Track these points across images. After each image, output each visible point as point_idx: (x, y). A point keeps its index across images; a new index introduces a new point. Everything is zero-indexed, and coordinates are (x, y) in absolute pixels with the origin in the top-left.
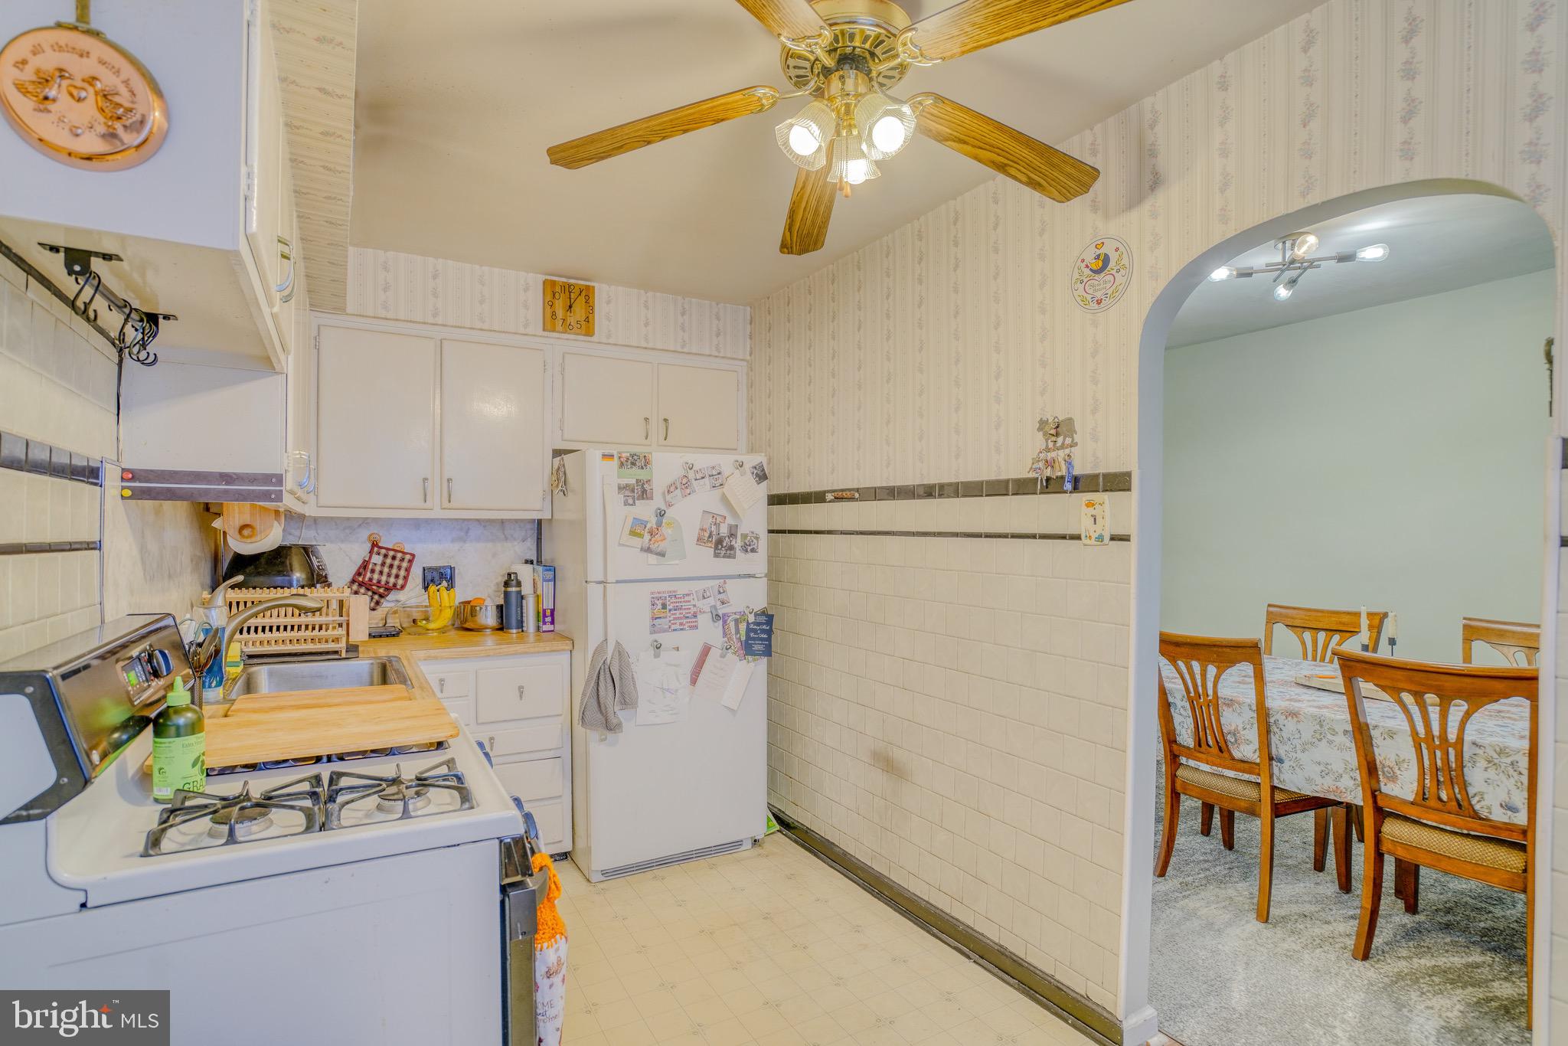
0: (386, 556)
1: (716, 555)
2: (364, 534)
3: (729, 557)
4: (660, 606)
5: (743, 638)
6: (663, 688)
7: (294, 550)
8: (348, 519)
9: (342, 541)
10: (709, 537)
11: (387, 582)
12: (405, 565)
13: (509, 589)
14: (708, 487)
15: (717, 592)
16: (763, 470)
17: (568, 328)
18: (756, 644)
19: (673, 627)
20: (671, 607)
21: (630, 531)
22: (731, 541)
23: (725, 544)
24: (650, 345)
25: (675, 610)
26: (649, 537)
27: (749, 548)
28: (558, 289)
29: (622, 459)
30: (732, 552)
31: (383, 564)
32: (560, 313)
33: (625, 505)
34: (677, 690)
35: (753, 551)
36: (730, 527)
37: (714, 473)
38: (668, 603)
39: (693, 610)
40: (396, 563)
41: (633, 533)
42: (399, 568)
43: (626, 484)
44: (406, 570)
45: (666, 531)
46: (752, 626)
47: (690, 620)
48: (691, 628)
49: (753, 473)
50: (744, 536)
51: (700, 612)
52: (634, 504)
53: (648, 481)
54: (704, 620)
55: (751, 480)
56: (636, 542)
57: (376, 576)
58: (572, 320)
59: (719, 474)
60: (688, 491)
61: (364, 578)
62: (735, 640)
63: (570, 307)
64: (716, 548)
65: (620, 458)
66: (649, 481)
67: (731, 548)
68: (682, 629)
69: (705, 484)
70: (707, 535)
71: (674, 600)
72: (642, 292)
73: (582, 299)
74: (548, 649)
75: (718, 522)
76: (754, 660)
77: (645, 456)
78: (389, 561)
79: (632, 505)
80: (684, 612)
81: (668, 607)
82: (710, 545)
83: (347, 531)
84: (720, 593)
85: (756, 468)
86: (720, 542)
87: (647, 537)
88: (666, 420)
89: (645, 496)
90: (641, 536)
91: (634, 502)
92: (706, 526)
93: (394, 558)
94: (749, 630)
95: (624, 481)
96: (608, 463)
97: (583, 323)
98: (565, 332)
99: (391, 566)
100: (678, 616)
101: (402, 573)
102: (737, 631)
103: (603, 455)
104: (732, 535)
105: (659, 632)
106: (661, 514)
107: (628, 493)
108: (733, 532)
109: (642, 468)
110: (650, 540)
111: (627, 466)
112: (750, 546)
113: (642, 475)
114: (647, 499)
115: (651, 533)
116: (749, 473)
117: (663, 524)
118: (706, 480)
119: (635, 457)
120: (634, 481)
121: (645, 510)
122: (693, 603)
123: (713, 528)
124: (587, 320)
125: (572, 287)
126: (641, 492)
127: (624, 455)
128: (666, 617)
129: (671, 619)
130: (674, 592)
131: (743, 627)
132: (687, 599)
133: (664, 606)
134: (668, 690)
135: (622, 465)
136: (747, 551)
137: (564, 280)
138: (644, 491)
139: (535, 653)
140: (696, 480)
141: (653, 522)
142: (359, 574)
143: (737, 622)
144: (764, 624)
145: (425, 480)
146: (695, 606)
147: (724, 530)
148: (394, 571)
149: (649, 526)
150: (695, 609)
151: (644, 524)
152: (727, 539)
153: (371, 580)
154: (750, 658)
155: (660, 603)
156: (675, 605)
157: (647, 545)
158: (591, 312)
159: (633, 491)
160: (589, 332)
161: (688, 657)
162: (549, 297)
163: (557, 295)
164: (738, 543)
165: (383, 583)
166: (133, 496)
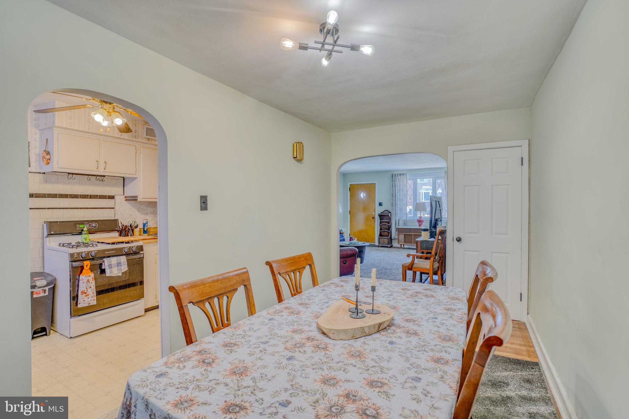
166: (126, 200)
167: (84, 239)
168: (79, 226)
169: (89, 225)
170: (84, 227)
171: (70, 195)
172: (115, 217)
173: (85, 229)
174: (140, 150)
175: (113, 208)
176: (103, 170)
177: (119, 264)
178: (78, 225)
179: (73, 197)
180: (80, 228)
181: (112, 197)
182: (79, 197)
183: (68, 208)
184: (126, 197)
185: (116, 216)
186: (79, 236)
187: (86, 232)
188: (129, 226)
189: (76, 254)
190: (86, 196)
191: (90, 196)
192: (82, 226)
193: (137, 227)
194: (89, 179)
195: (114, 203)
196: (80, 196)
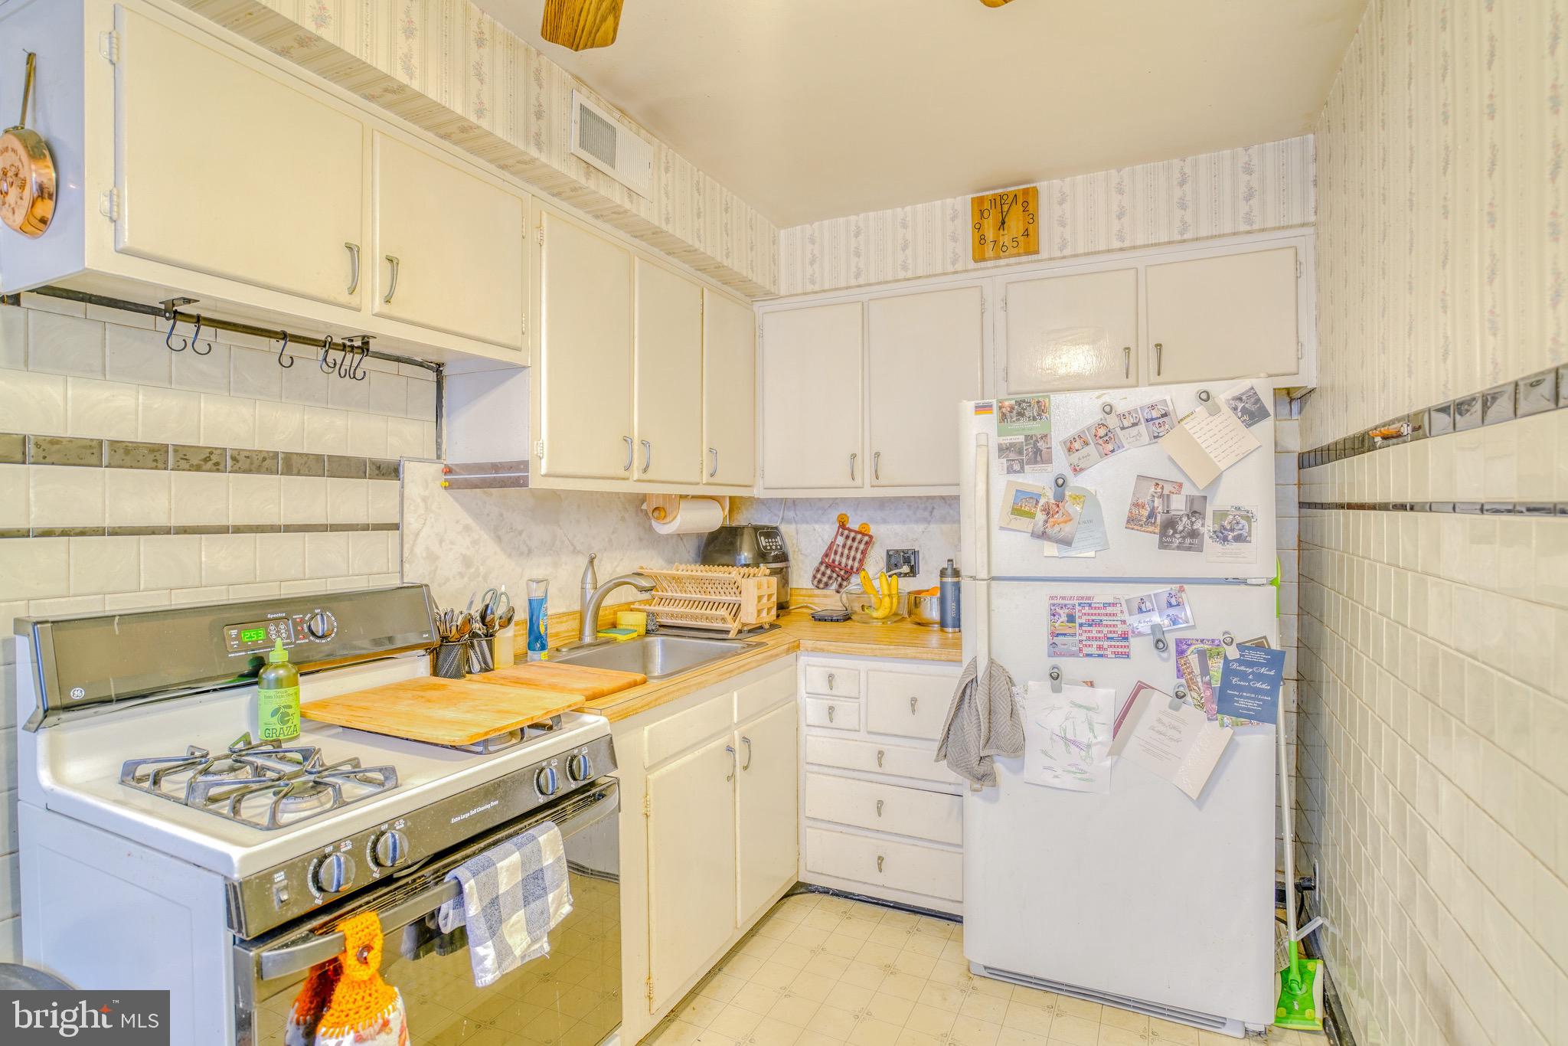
0: (847, 537)
1: (1163, 545)
2: (834, 515)
3: (1189, 549)
4: (1064, 618)
5: (1216, 683)
6: (1065, 739)
7: (746, 531)
8: (820, 499)
9: (816, 522)
10: (1150, 516)
11: (846, 565)
12: (862, 547)
13: (945, 580)
14: (1146, 438)
15: (1165, 605)
16: (1258, 400)
17: (1001, 251)
18: (1241, 697)
19: (1086, 651)
20: (1083, 621)
21: (1013, 509)
22: (1192, 523)
23: (1180, 528)
24: (1127, 244)
25: (1090, 625)
26: (1044, 517)
27: (1231, 536)
28: (987, 205)
29: (1004, 410)
30: (1196, 541)
31: (844, 546)
32: (990, 235)
33: (1009, 472)
34: (1089, 746)
35: (1239, 539)
36: (1191, 500)
37: (1155, 414)
38: (1078, 614)
39: (1120, 628)
40: (855, 544)
41: (1017, 511)
42: (857, 549)
43: (1010, 444)
44: (862, 553)
45: (1074, 508)
46: (1235, 666)
47: (1120, 643)
48: (1118, 655)
49: (1235, 409)
50: (1220, 515)
51: (1133, 632)
52: (1022, 470)
53: (1044, 437)
54: (1140, 647)
55: (1229, 420)
56: (1024, 523)
57: (838, 558)
58: (1006, 239)
59: (1165, 415)
60: (1110, 447)
61: (829, 560)
62: (1200, 684)
63: (1003, 223)
64: (1163, 534)
65: (1000, 408)
66: (1046, 436)
67: (1194, 534)
68: (1100, 656)
69: (1140, 434)
70: (1145, 513)
71: (1087, 610)
72: (1113, 172)
73: (1018, 209)
74: (943, 657)
75: (1166, 492)
76: (1235, 725)
77: (1038, 402)
78: (849, 542)
79: (1019, 472)
80: (1105, 630)
81: (1078, 621)
82: (1151, 529)
83: (820, 512)
84: (1170, 605)
85: (1240, 399)
86: (1170, 524)
87: (1040, 517)
88: (1159, 346)
89: (1039, 458)
90: (1031, 515)
91: (1022, 468)
92: (1145, 499)
93: (854, 539)
94: (1227, 672)
95: (1007, 440)
96: (984, 417)
97: (1021, 239)
98: (998, 258)
99: (850, 548)
100: (1094, 634)
101: (859, 556)
102: (1205, 671)
103: (976, 407)
104: (1195, 513)
105: (1064, 655)
106: (1060, 484)
107: (1012, 456)
108: (1196, 508)
109: (1034, 419)
110: (1046, 522)
111: (1011, 418)
112: (1232, 530)
113: (1035, 428)
114: (1043, 462)
115: (1047, 511)
116: (1226, 410)
117: (1067, 498)
118: (1142, 427)
119: (1024, 405)
120: (1021, 438)
121: (1037, 480)
122: (1120, 617)
123: (1157, 502)
124: (1026, 233)
125: (1005, 197)
126: (1035, 453)
127: (1007, 403)
128: (1074, 635)
129: (1084, 638)
130: (1089, 598)
131: (1216, 667)
132: (1110, 610)
133: (1071, 619)
134: (1074, 742)
135: (1003, 417)
136: (1225, 539)
137: (992, 192)
138: (1037, 452)
139: (927, 660)
140: (1123, 428)
141: (1049, 496)
142: (826, 555)
143: (1203, 655)
144: (1261, 665)
145: (854, 456)
146: (1124, 622)
147: (1178, 505)
148: (852, 553)
149: (1042, 501)
150: (1124, 628)
151: (1035, 498)
152: (1185, 519)
153: (834, 561)
154: (1227, 719)
155: (1064, 613)
156: (1089, 617)
157: (1042, 529)
158: (1031, 221)
159: (1020, 453)
160: (1032, 250)
161: (1107, 698)
162: (977, 219)
163: (986, 214)
164: (1207, 527)
165: (843, 565)
166: (451, 486)
167: (273, 715)
168: (238, 637)
169: (295, 624)
170: (270, 644)
171: (177, 448)
172: (402, 572)
173: (278, 654)
174: (540, 227)
175: (396, 527)
176: (378, 305)
177: (533, 884)
178: (234, 632)
179: (195, 462)
180: (243, 646)
181: (391, 471)
182: (229, 462)
183: (167, 531)
184: (448, 471)
185: (406, 566)
186: (241, 699)
187: (281, 672)
188: (477, 616)
189: (279, 877)
190: (264, 459)
191: (288, 457)
192: (254, 635)
193: (510, 620)
194: (286, 361)
195: (398, 499)
196: (234, 459)
